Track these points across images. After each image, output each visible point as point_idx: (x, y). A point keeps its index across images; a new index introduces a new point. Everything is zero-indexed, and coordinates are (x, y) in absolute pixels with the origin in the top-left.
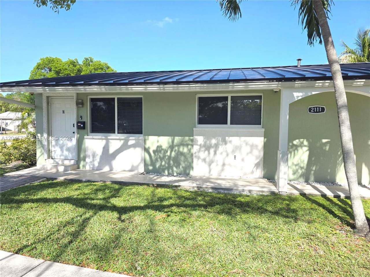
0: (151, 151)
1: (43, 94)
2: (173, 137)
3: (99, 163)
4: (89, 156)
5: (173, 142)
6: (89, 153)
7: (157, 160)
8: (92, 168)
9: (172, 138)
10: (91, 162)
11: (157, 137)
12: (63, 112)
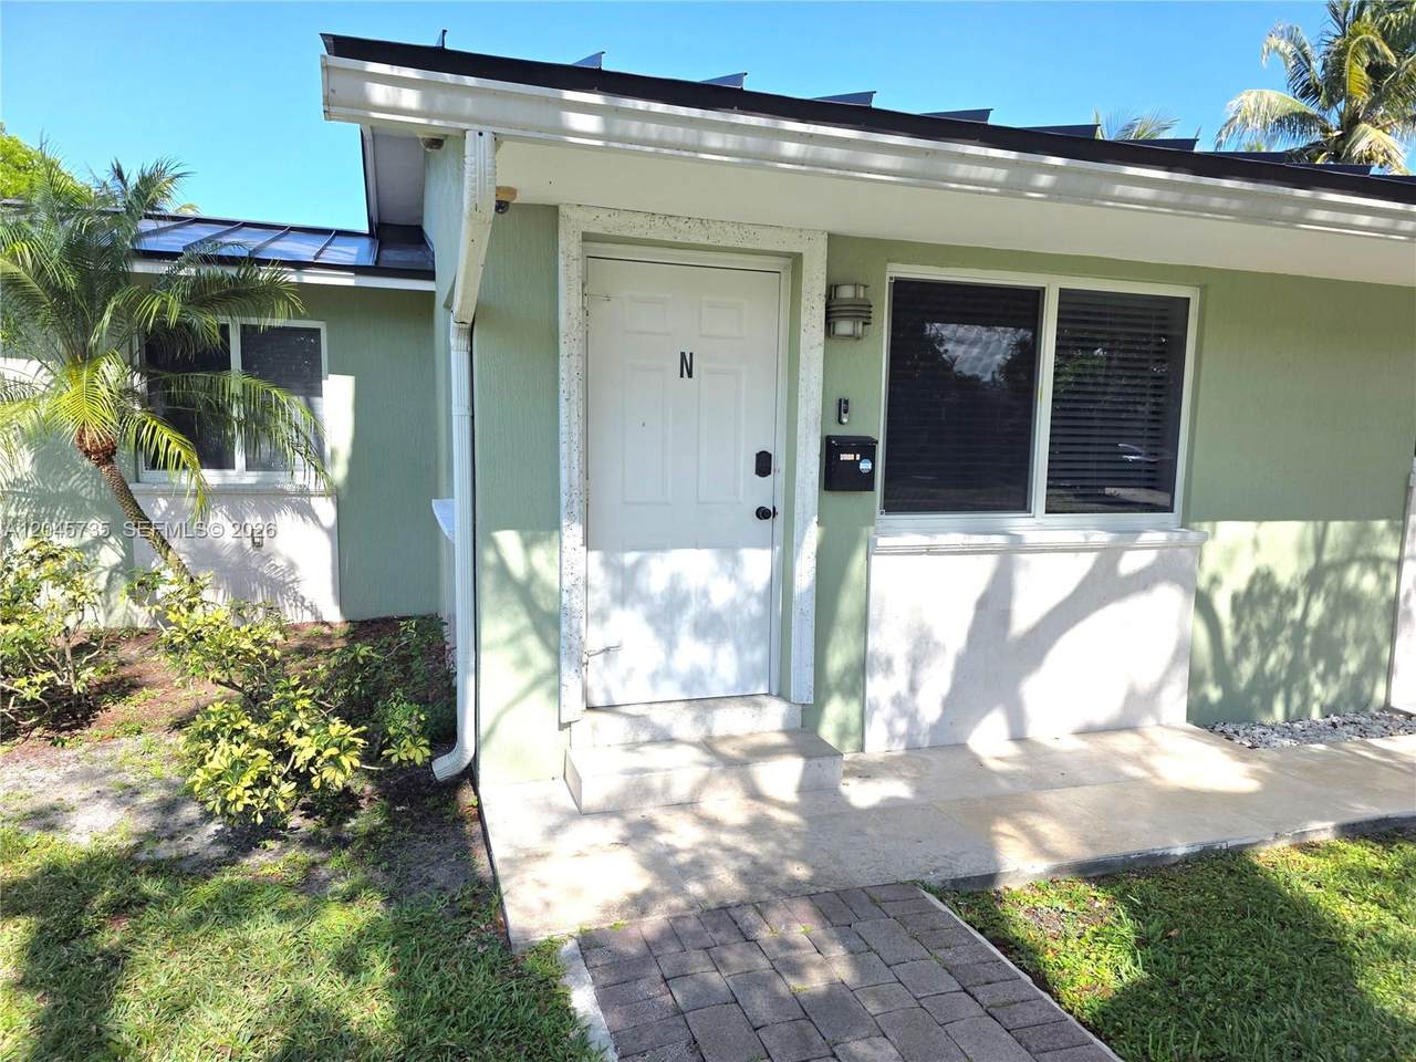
0: (1222, 605)
1: (562, 209)
2: (1320, 524)
3: (949, 703)
4: (889, 663)
5: (1319, 546)
6: (888, 639)
7: (1242, 650)
8: (902, 737)
9: (1316, 528)
10: (897, 701)
11: (1251, 525)
12: (687, 367)
